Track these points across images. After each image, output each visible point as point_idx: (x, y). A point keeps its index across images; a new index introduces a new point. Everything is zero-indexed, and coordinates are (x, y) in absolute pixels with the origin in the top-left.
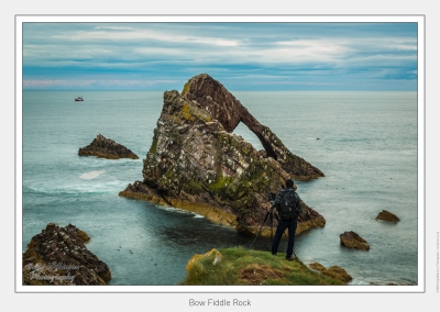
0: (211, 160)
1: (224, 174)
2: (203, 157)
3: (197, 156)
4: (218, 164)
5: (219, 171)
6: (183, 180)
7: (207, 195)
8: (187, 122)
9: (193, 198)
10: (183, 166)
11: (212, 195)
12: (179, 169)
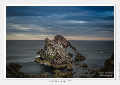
0: (51, 53)
1: (53, 55)
2: (50, 52)
3: (49, 51)
4: (52, 53)
5: (52, 54)
6: (46, 57)
7: (49, 60)
8: (49, 45)
9: (47, 60)
10: (47, 54)
11: (50, 59)
12: (46, 54)
